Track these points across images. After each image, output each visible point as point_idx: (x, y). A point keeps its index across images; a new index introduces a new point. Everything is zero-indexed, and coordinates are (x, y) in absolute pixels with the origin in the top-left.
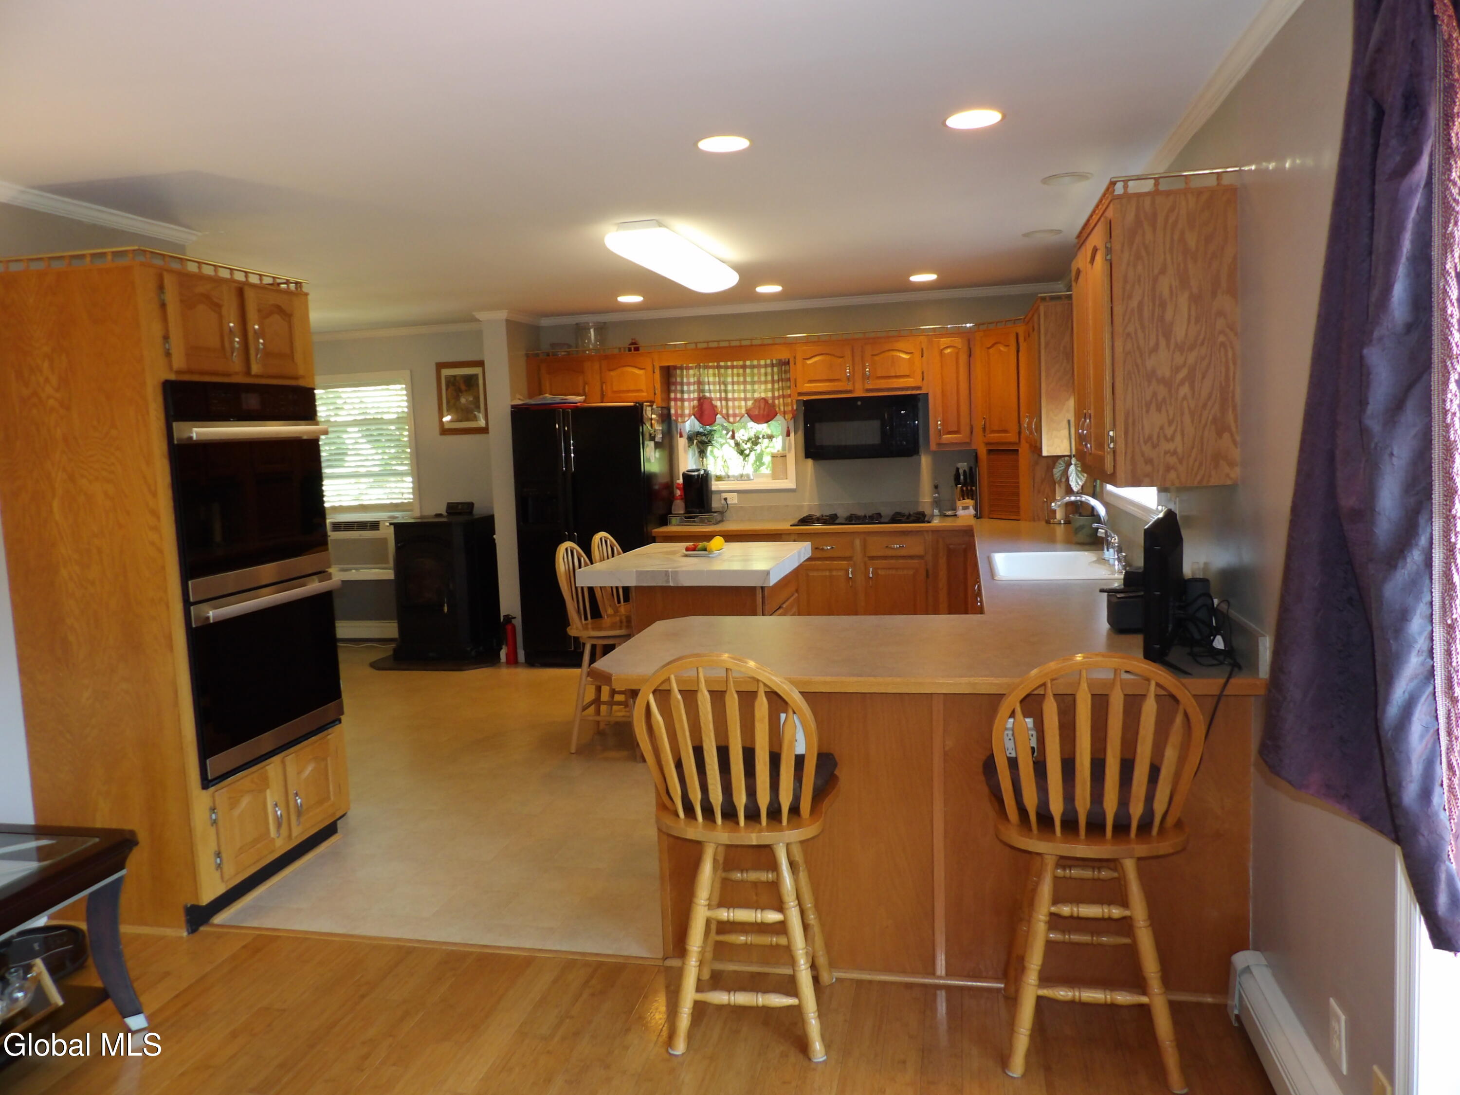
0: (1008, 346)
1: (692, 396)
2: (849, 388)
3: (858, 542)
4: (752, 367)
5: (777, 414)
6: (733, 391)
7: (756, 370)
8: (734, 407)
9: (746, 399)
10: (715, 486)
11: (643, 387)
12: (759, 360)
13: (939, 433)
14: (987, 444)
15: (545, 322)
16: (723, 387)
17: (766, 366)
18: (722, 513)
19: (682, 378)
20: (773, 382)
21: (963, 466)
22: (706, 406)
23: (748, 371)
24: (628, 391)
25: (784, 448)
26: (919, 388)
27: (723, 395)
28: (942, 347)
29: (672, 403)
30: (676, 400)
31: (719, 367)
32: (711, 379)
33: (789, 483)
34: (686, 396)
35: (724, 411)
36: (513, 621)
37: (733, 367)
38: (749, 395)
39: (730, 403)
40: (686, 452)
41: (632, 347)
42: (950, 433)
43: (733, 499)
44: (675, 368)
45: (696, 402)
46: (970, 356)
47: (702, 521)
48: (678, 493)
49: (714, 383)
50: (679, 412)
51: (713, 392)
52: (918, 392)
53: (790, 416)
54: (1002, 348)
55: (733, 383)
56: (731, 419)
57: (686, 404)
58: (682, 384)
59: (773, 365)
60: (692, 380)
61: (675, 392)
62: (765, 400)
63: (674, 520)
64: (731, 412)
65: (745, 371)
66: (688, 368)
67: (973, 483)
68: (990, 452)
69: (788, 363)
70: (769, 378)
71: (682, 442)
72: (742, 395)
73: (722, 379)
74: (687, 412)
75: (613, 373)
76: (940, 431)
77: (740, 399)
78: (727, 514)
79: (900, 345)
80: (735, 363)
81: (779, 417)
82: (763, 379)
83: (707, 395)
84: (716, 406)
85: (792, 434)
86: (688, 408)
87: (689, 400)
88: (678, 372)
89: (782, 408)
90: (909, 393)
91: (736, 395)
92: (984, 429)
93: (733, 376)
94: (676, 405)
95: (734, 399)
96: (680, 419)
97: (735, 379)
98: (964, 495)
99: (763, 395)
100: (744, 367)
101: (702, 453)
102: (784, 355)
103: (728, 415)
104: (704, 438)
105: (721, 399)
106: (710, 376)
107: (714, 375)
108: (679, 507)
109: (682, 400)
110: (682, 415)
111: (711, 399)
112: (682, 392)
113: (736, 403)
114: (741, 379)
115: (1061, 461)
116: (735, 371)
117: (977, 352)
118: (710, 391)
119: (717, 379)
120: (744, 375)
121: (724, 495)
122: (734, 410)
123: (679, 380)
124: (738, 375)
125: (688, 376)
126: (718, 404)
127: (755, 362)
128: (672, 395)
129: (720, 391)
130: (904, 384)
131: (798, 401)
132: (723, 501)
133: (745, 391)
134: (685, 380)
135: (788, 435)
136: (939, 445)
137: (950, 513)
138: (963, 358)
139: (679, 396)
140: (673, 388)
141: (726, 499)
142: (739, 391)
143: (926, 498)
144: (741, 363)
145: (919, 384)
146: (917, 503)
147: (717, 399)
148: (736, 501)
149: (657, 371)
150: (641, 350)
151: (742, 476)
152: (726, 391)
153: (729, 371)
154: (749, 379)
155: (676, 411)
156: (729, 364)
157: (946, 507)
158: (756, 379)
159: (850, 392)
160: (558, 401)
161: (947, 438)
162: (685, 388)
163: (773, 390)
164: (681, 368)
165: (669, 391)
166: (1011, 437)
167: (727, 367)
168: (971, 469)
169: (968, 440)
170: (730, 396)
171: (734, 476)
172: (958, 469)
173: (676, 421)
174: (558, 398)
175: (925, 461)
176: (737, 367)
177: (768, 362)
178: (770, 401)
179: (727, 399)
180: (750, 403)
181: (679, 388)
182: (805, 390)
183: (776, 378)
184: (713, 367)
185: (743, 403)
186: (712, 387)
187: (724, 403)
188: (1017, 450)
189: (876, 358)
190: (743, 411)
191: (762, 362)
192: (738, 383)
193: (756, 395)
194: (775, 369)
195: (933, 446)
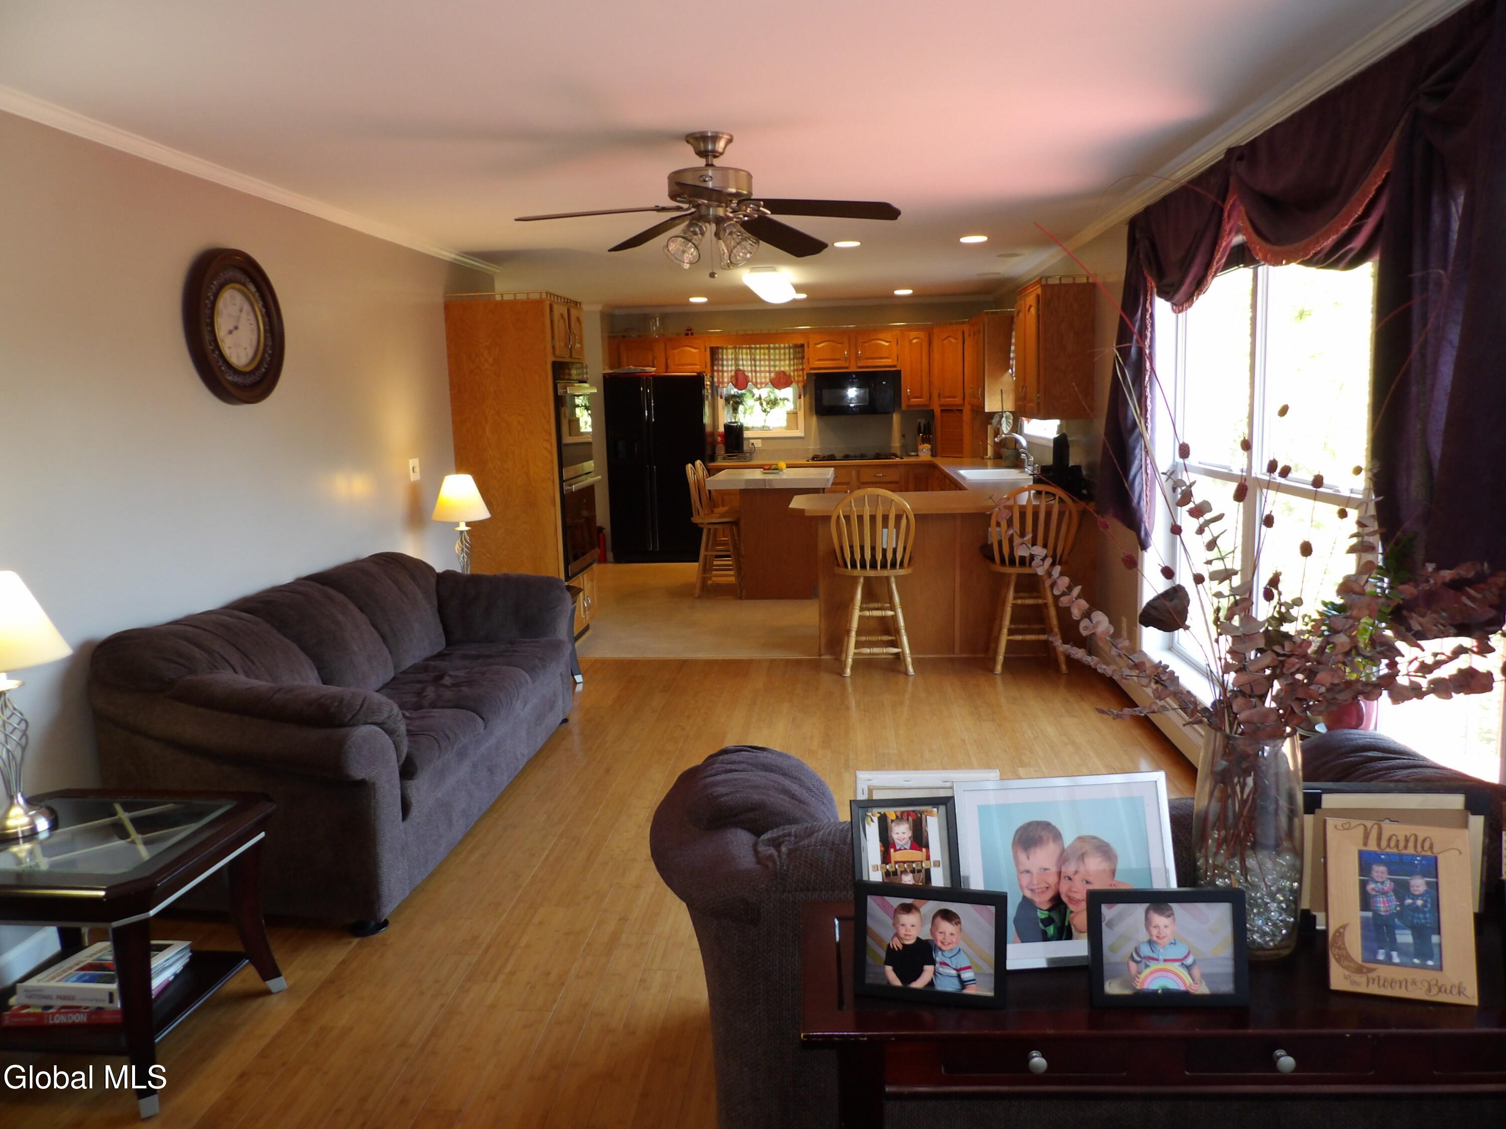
0: (956, 339)
1: (730, 369)
2: (846, 365)
3: (854, 473)
4: (775, 348)
5: (792, 382)
6: (760, 366)
7: (777, 351)
8: (761, 377)
9: (770, 372)
10: (746, 434)
11: (697, 362)
12: (780, 343)
13: (909, 398)
14: (941, 406)
15: (617, 312)
16: (753, 362)
17: (785, 348)
18: (751, 453)
19: (723, 355)
20: (790, 359)
21: (923, 422)
22: (740, 376)
23: (772, 351)
24: (684, 365)
25: (795, 408)
26: (895, 366)
27: (753, 368)
28: (911, 338)
29: (716, 374)
30: (718, 371)
31: (750, 348)
32: (744, 357)
33: (799, 433)
34: (725, 369)
35: (754, 380)
36: (604, 531)
37: (760, 348)
38: (772, 369)
39: (758, 375)
40: (723, 409)
41: (689, 332)
42: (915, 398)
43: (758, 444)
44: (718, 348)
45: (733, 373)
46: (930, 345)
47: (739, 458)
48: (719, 439)
49: (747, 360)
50: (721, 380)
51: (746, 366)
52: (894, 369)
53: (801, 385)
54: (953, 340)
55: (760, 360)
56: (759, 386)
57: (725, 374)
58: (722, 360)
59: (789, 348)
60: (730, 357)
61: (718, 365)
62: (784, 372)
63: (719, 458)
64: (758, 381)
65: (769, 351)
66: (727, 348)
67: (930, 433)
68: (942, 411)
69: (802, 346)
70: (787, 357)
71: (721, 402)
72: (767, 369)
73: (753, 357)
74: (726, 380)
75: (676, 351)
76: (908, 396)
77: (765, 372)
78: (754, 455)
79: (882, 336)
80: (762, 346)
81: (794, 385)
82: (782, 357)
83: (741, 368)
84: (748, 376)
85: (802, 397)
86: (726, 377)
87: (727, 371)
88: (720, 351)
89: (796, 379)
90: (887, 369)
91: (762, 369)
92: (939, 396)
93: (760, 355)
94: (718, 375)
95: (761, 372)
96: (721, 386)
97: (762, 357)
98: (924, 441)
99: (782, 369)
100: (769, 348)
101: (735, 410)
102: (800, 341)
103: (756, 383)
104: (738, 399)
105: (751, 371)
106: (744, 355)
107: (747, 354)
108: (721, 450)
109: (723, 371)
110: (723, 383)
111: (743, 372)
112: (723, 365)
113: (763, 374)
114: (767, 357)
115: (997, 415)
116: (762, 351)
117: (936, 342)
118: (743, 365)
119: (749, 357)
120: (769, 354)
121: (752, 441)
122: (761, 379)
123: (720, 356)
124: (764, 354)
125: (727, 354)
126: (750, 374)
127: (777, 345)
128: (716, 368)
129: (751, 366)
130: (886, 363)
131: (808, 374)
132: (751, 446)
133: (769, 366)
134: (725, 357)
135: (800, 398)
136: (908, 406)
137: (913, 454)
138: (925, 345)
139: (720, 368)
140: (716, 362)
141: (753, 444)
142: (765, 366)
143: (896, 443)
144: (767, 346)
145: (895, 363)
146: (890, 447)
147: (748, 371)
148: (760, 445)
149: (708, 350)
150: (695, 335)
151: (763, 427)
152: (755, 366)
153: (758, 351)
154: (772, 357)
155: (718, 379)
156: (758, 346)
157: (909, 449)
158: (777, 357)
159: (846, 368)
160: (638, 371)
161: (914, 401)
162: (725, 363)
163: (790, 365)
164: (722, 348)
165: (712, 365)
166: (958, 400)
167: (756, 348)
168: (929, 423)
169: (926, 403)
170: (758, 369)
171: (757, 428)
172: (920, 423)
173: (718, 387)
174: (639, 369)
175: (896, 418)
176: (763, 348)
177: (787, 345)
178: (788, 374)
179: (756, 372)
180: (773, 375)
181: (720, 362)
182: (815, 366)
183: (792, 356)
184: (746, 348)
185: (768, 374)
186: (745, 363)
187: (754, 374)
188: (962, 410)
189: (866, 345)
190: (768, 380)
191: (782, 345)
192: (764, 360)
193: (777, 369)
194: (791, 351)
195: (904, 407)
